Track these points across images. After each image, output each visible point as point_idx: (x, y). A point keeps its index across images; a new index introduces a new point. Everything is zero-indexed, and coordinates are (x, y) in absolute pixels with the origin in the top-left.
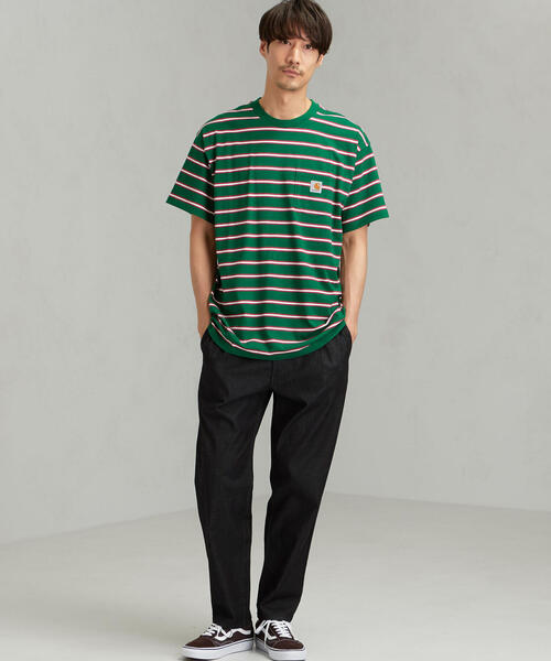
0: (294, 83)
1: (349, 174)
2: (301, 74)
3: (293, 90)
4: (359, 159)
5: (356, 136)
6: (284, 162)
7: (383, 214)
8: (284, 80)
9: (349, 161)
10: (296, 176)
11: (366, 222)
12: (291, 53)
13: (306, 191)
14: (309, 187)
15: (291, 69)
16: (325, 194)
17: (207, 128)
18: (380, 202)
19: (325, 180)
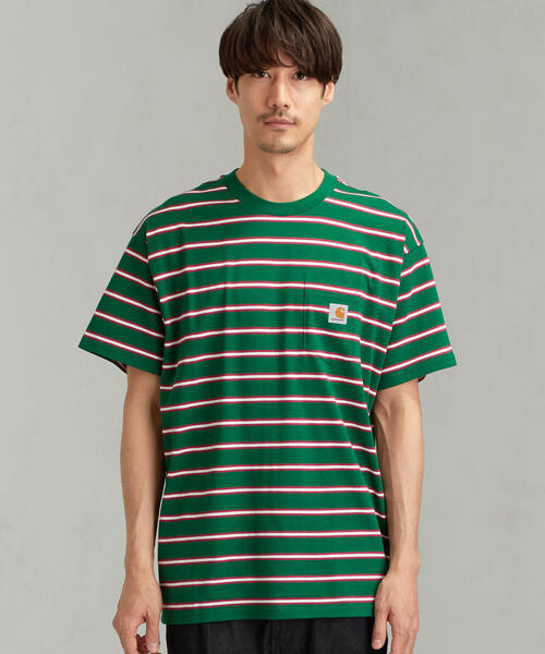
0: (287, 140)
1: (390, 292)
2: (295, 123)
3: (287, 151)
4: (406, 266)
5: (401, 228)
6: (285, 274)
7: (447, 361)
8: (269, 136)
9: (391, 270)
10: (304, 297)
11: (418, 373)
12: (272, 92)
13: (322, 320)
14: (325, 315)
15: (277, 117)
16: (351, 325)
17: (151, 222)
18: (440, 340)
19: (353, 303)
